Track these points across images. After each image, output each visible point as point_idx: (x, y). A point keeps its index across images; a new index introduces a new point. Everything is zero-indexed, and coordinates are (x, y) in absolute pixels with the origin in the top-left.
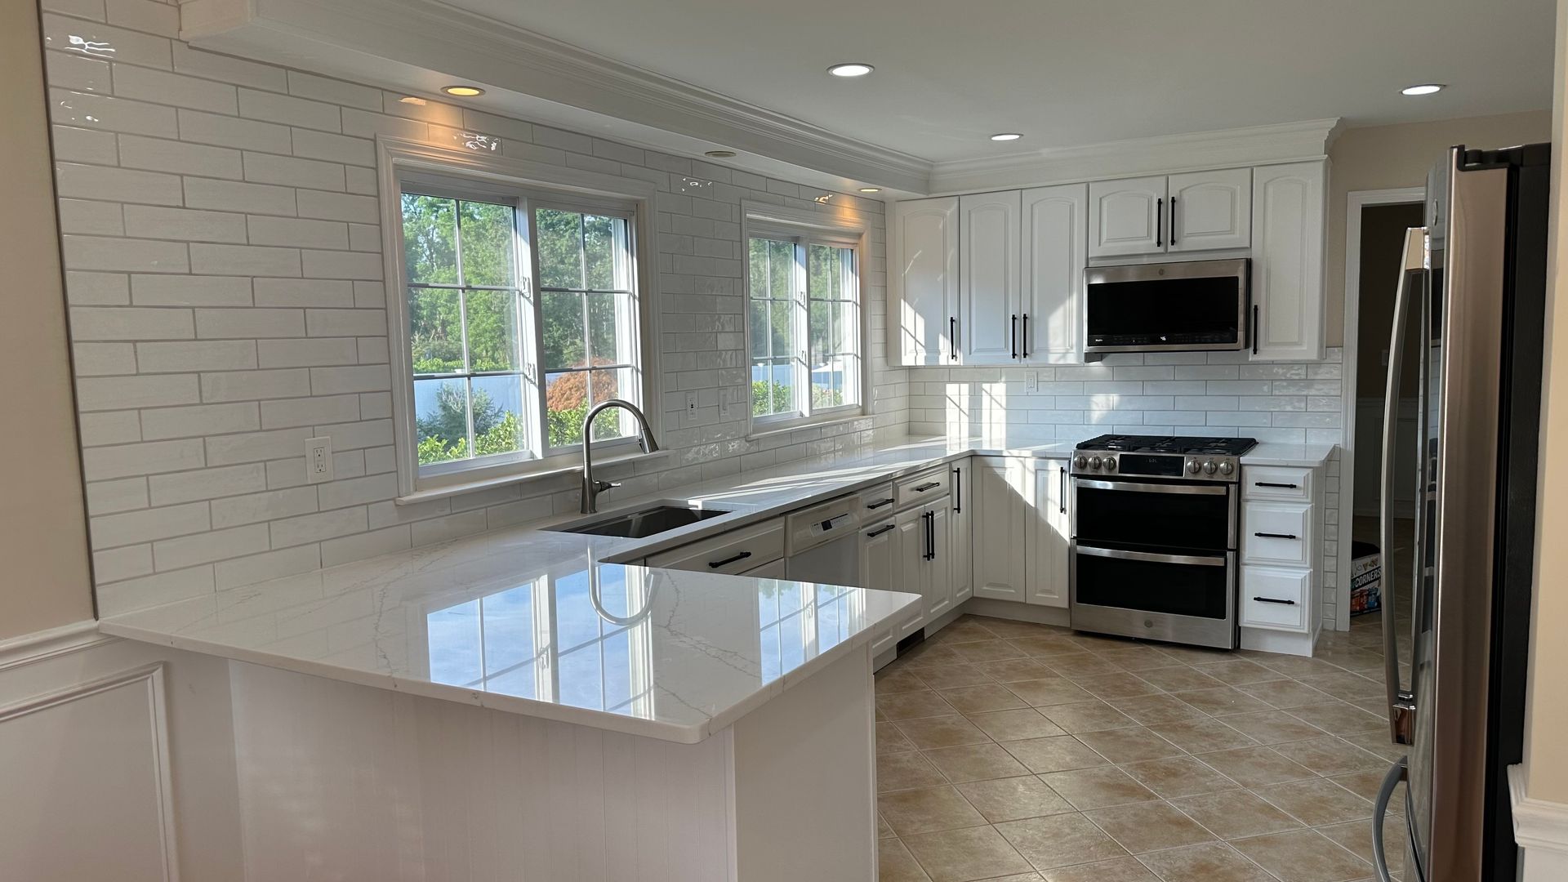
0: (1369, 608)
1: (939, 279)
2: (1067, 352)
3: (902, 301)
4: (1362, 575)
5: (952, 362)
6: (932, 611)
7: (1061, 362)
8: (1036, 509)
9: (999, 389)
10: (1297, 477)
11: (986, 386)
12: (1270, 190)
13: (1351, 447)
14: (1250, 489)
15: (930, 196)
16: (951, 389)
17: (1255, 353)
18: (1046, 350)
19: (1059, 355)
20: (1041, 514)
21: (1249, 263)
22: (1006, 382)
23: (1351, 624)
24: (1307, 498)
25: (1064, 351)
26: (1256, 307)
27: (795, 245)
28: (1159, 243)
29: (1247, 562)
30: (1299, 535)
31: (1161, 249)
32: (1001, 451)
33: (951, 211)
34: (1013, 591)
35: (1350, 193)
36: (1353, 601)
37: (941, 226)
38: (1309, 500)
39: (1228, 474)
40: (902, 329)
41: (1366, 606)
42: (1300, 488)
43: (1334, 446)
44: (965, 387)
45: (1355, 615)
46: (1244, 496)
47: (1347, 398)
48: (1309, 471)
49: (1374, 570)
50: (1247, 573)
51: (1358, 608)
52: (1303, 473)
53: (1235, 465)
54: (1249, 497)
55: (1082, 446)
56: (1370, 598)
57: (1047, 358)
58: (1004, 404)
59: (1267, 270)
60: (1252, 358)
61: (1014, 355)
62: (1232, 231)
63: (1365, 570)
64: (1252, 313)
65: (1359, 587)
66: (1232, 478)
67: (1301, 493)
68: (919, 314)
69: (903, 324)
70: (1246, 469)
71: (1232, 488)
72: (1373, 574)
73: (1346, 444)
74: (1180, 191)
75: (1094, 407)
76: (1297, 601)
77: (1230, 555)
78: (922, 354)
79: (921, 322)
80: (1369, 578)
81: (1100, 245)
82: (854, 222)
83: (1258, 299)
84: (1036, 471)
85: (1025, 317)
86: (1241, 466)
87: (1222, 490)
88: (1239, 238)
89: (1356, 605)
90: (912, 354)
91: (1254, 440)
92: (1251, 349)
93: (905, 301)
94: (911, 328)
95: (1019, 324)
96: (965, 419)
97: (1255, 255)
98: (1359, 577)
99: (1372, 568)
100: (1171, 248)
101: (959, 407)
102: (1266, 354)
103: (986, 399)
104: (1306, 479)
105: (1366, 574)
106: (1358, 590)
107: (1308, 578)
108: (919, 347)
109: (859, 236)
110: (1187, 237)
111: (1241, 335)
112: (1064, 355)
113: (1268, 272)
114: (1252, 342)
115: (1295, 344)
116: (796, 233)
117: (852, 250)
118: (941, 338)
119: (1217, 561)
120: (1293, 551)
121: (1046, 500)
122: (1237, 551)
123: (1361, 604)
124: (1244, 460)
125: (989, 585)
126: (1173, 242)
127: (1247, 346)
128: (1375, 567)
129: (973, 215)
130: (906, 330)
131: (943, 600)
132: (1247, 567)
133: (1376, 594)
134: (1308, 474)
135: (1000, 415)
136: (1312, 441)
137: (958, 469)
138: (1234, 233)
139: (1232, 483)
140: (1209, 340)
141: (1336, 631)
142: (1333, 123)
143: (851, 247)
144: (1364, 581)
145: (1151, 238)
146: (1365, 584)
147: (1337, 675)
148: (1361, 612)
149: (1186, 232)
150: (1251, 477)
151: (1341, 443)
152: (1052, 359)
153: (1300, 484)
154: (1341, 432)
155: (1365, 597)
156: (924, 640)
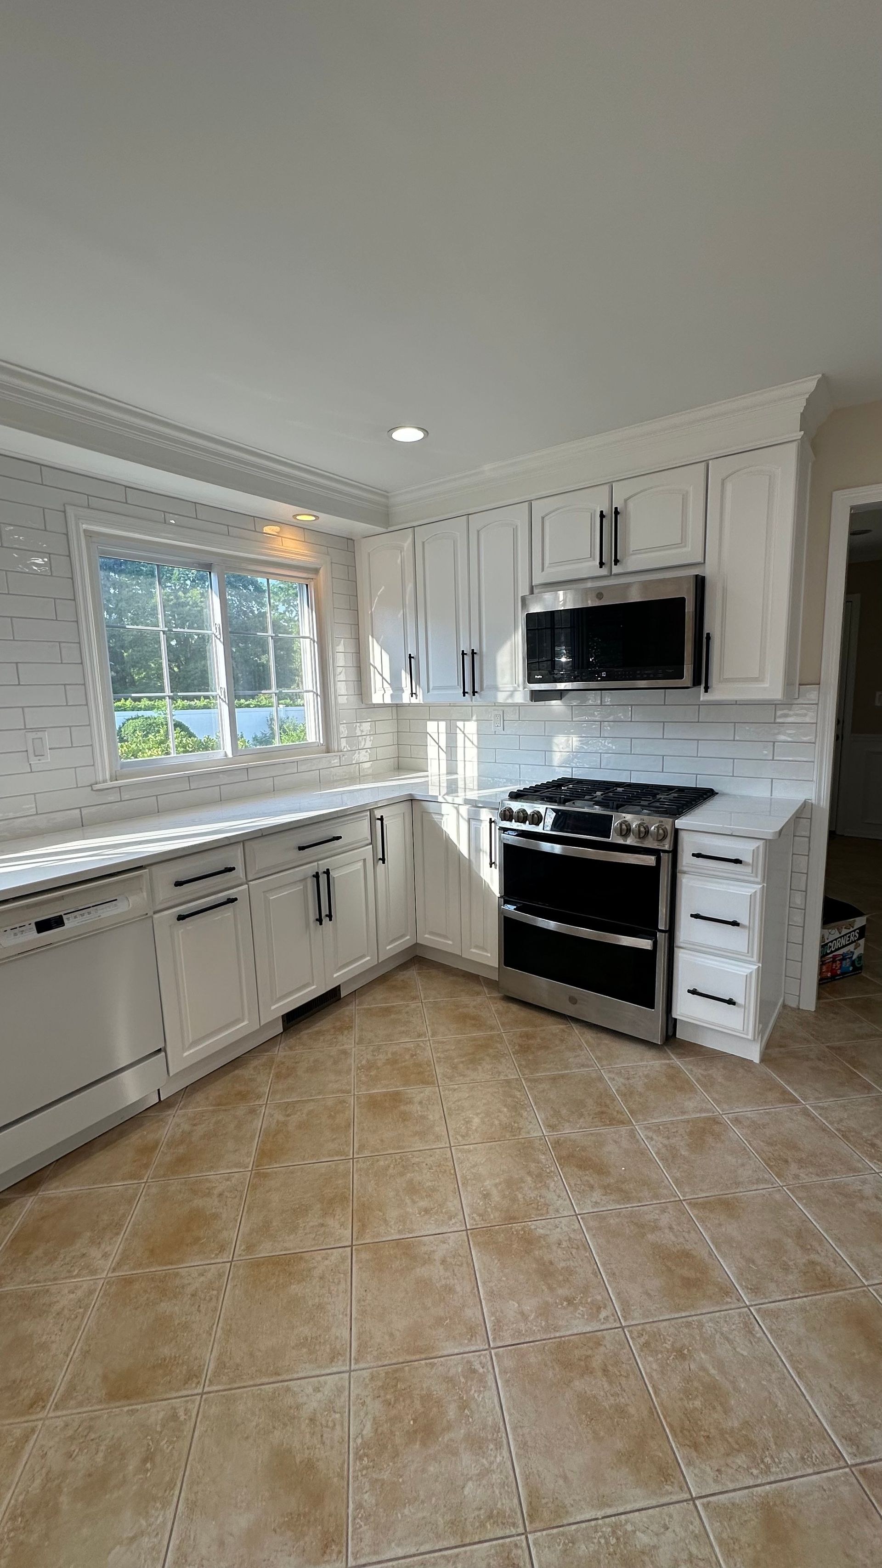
0: (842, 974)
1: (399, 616)
2: (515, 690)
3: (370, 637)
4: (836, 940)
5: (414, 700)
6: (335, 976)
7: (510, 701)
8: (470, 860)
9: (471, 727)
10: (744, 849)
11: (460, 724)
12: (729, 487)
13: (824, 802)
14: (686, 860)
15: (389, 530)
16: (431, 726)
17: (706, 691)
18: (496, 688)
19: (508, 693)
20: (474, 866)
21: (700, 583)
22: (477, 720)
23: (819, 997)
24: (757, 877)
25: (512, 689)
26: (708, 634)
27: (210, 573)
28: (601, 564)
29: (682, 945)
30: (743, 920)
31: (604, 571)
32: (436, 797)
33: (407, 544)
34: (450, 942)
35: (835, 493)
36: (824, 968)
37: (399, 561)
38: (759, 879)
39: (661, 840)
40: (371, 667)
41: (839, 972)
42: (747, 864)
43: (805, 801)
44: (443, 725)
45: (823, 982)
46: (679, 868)
47: (823, 744)
48: (760, 843)
49: (850, 933)
50: (682, 957)
51: (829, 974)
52: (752, 845)
53: (669, 828)
54: (685, 869)
55: (514, 794)
56: (844, 962)
57: (496, 697)
58: (476, 742)
59: (723, 587)
60: (704, 697)
61: (464, 693)
62: (683, 542)
63: (840, 933)
64: (702, 642)
65: (832, 952)
66: (664, 846)
67: (749, 870)
68: (385, 651)
69: (372, 662)
70: (683, 835)
71: (666, 858)
72: (849, 937)
73: (819, 799)
74: (626, 501)
75: (555, 748)
76: (739, 1000)
77: (661, 937)
78: (389, 691)
79: (386, 658)
80: (843, 942)
81: (543, 570)
82: (310, 556)
83: (712, 625)
84: (469, 819)
85: (473, 653)
86: (676, 831)
87: (649, 860)
88: (690, 553)
89: (827, 971)
90: (380, 694)
91: (712, 790)
92: (703, 686)
93: (373, 636)
94: (378, 664)
95: (468, 659)
96: (443, 756)
97: (708, 572)
98: (832, 942)
99: (849, 931)
100: (616, 569)
101: (438, 744)
102: (720, 692)
103: (460, 737)
104: (755, 853)
105: (840, 937)
106: (831, 956)
107: (754, 976)
108: (386, 685)
109: (316, 571)
110: (632, 555)
111: (688, 669)
112: (512, 695)
113: (724, 590)
114: (701, 678)
115: (756, 680)
116: (207, 559)
117: (307, 585)
118: (403, 672)
119: (645, 944)
120: (736, 940)
121: (478, 850)
122: (671, 932)
123: (833, 971)
124: (680, 823)
125: (432, 933)
126: (616, 562)
127: (696, 682)
128: (852, 929)
129: (426, 546)
130: (375, 668)
131: (363, 956)
132: (682, 950)
133: (852, 957)
134: (758, 847)
135: (472, 753)
136: (777, 794)
137: (382, 816)
138: (685, 546)
139: (665, 851)
140: (652, 676)
141: (799, 1009)
142: (810, 385)
143: (307, 582)
144: (838, 945)
145: (594, 560)
146: (839, 949)
147: (782, 1109)
148: (833, 978)
149: (631, 550)
150: (688, 845)
151: (813, 798)
152: (501, 697)
153: (747, 858)
154: (814, 786)
155: (838, 962)
156: (340, 999)
